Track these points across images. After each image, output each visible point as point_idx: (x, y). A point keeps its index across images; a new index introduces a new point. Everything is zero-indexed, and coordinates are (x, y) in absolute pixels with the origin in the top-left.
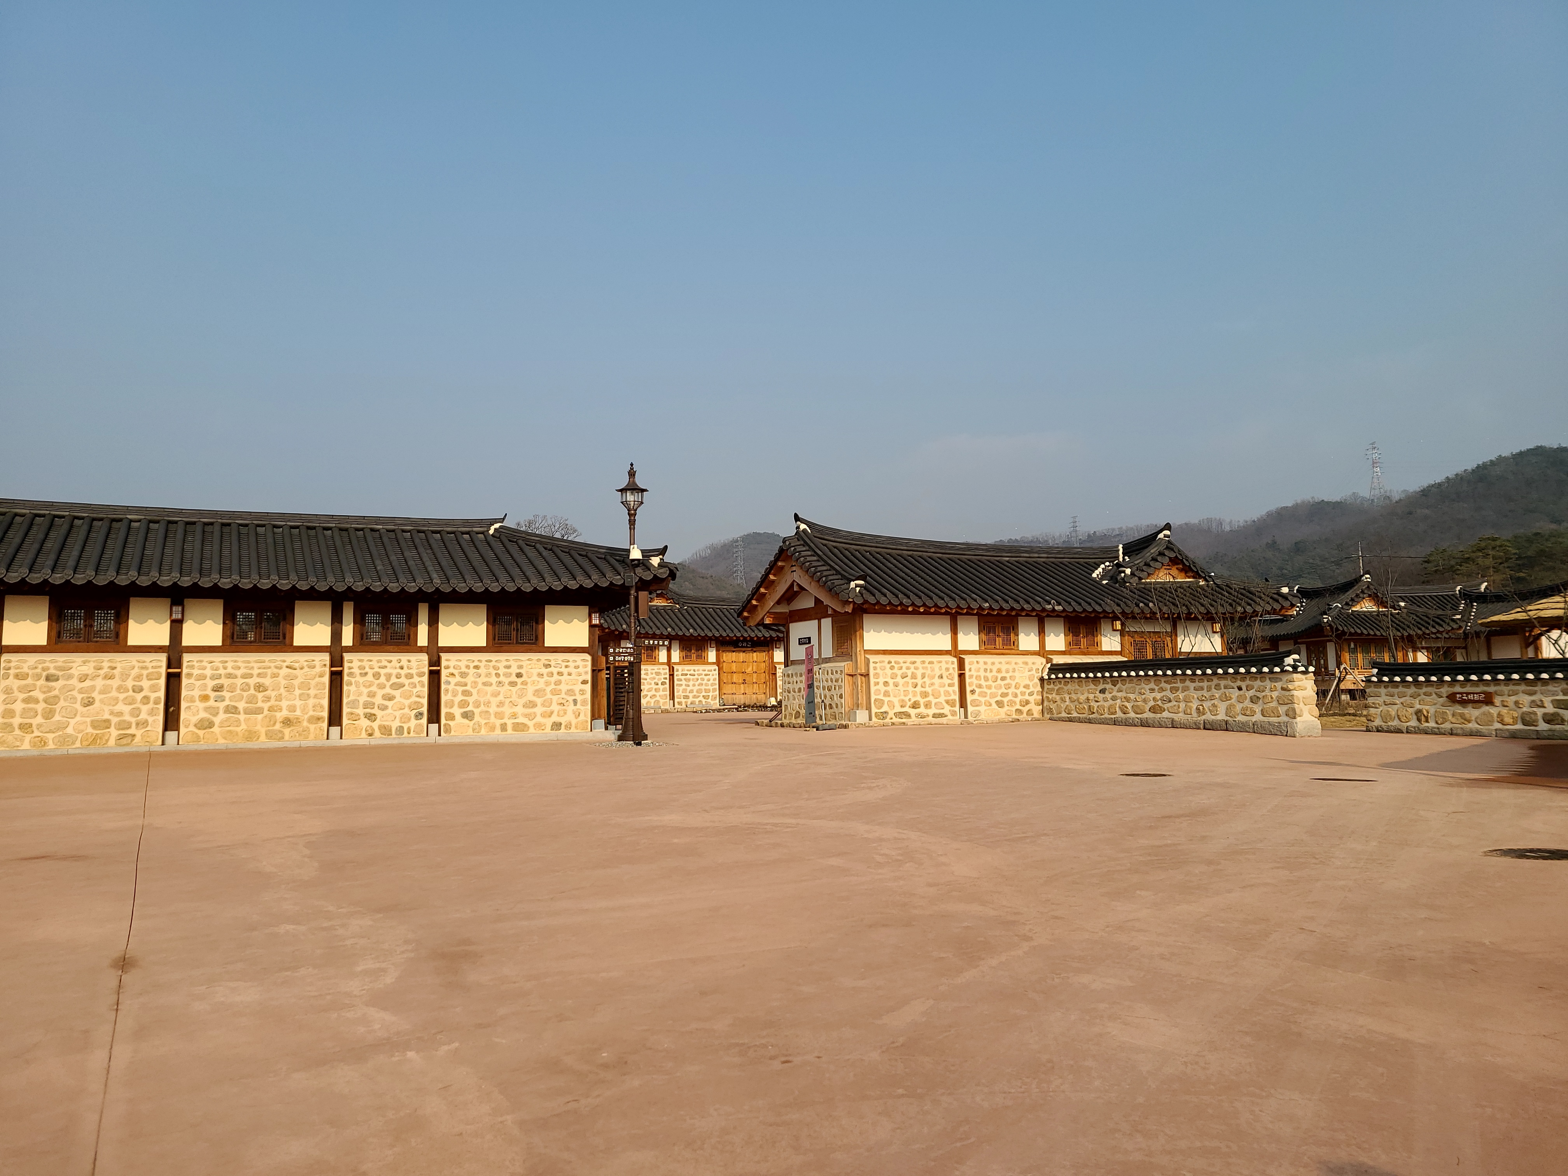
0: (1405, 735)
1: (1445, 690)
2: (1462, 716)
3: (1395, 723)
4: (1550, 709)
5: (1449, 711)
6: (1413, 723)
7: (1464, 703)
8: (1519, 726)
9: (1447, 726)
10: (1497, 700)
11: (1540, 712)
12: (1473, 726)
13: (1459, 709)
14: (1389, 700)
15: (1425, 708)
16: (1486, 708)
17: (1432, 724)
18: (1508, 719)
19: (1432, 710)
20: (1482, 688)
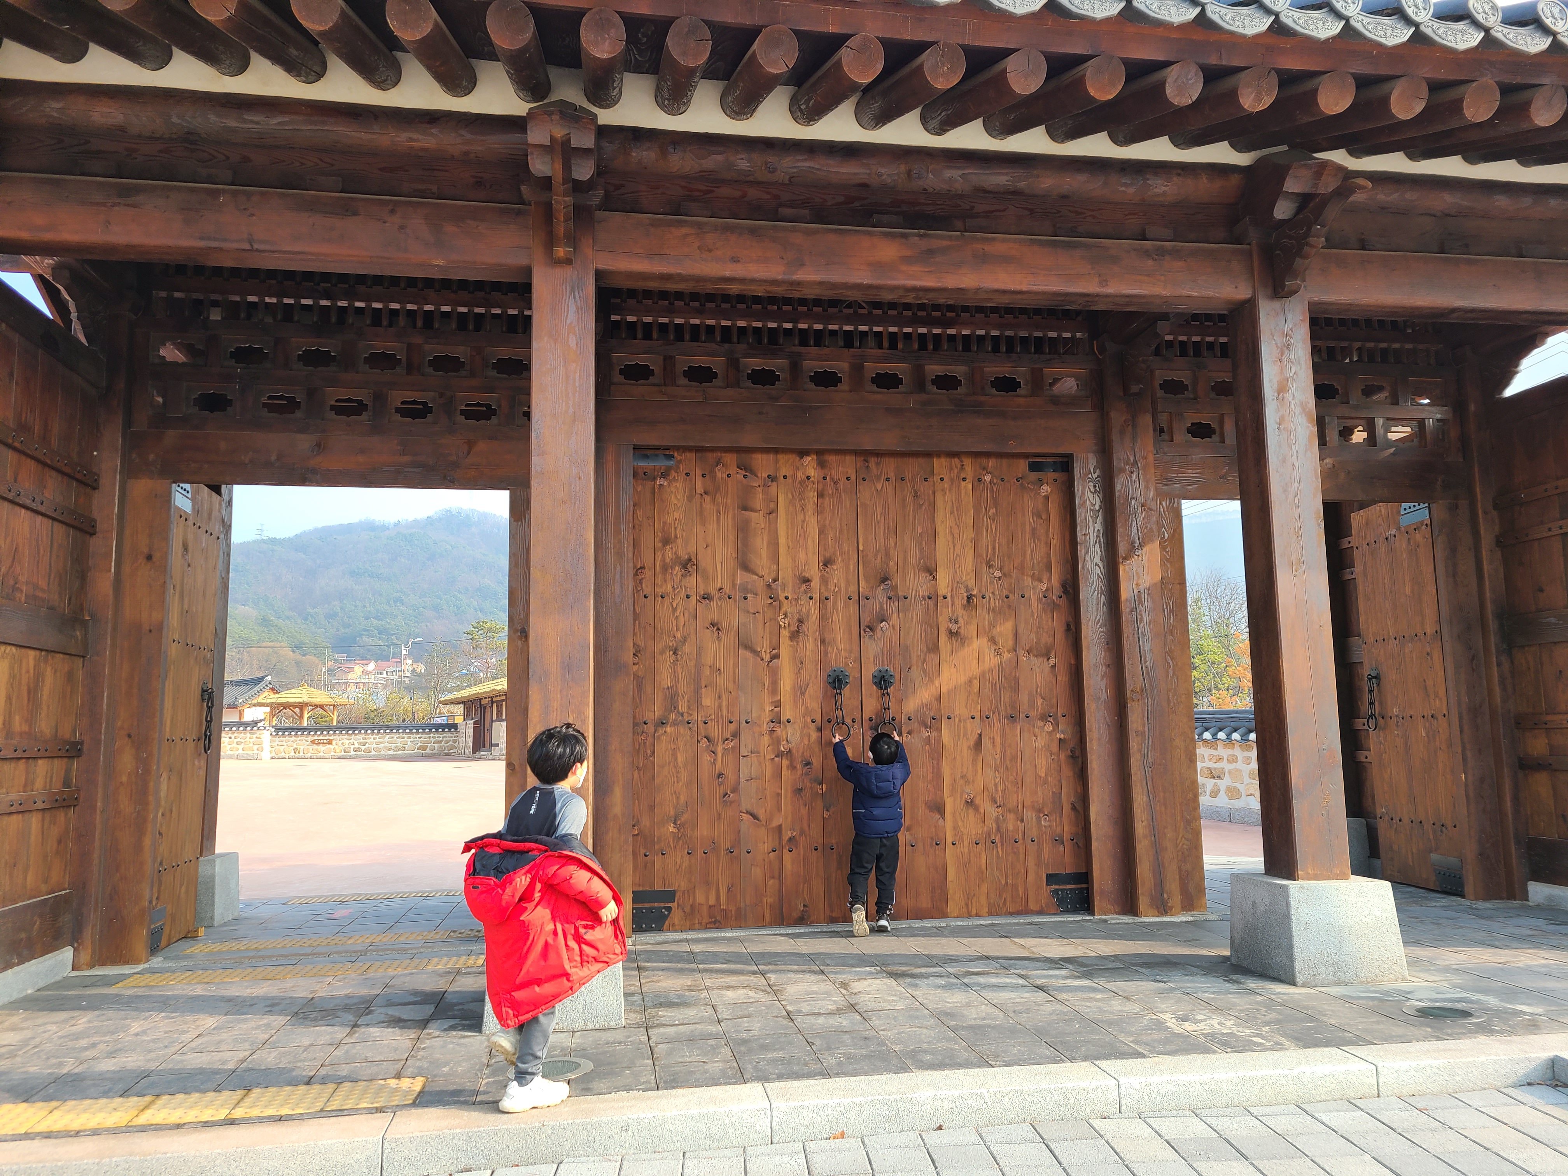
0: (287, 760)
1: (310, 738)
2: (317, 750)
3: (283, 754)
4: (357, 746)
5: (311, 748)
6: (292, 754)
7: (318, 744)
8: (343, 753)
9: (309, 755)
10: (334, 742)
11: (352, 747)
12: (322, 754)
13: (315, 746)
14: (280, 743)
15: (298, 747)
16: (328, 746)
17: (301, 754)
18: (338, 751)
19: (302, 748)
20: (327, 737)
